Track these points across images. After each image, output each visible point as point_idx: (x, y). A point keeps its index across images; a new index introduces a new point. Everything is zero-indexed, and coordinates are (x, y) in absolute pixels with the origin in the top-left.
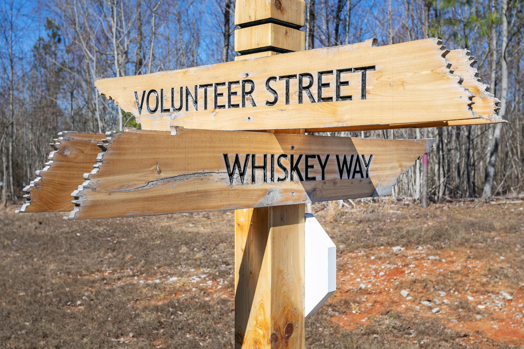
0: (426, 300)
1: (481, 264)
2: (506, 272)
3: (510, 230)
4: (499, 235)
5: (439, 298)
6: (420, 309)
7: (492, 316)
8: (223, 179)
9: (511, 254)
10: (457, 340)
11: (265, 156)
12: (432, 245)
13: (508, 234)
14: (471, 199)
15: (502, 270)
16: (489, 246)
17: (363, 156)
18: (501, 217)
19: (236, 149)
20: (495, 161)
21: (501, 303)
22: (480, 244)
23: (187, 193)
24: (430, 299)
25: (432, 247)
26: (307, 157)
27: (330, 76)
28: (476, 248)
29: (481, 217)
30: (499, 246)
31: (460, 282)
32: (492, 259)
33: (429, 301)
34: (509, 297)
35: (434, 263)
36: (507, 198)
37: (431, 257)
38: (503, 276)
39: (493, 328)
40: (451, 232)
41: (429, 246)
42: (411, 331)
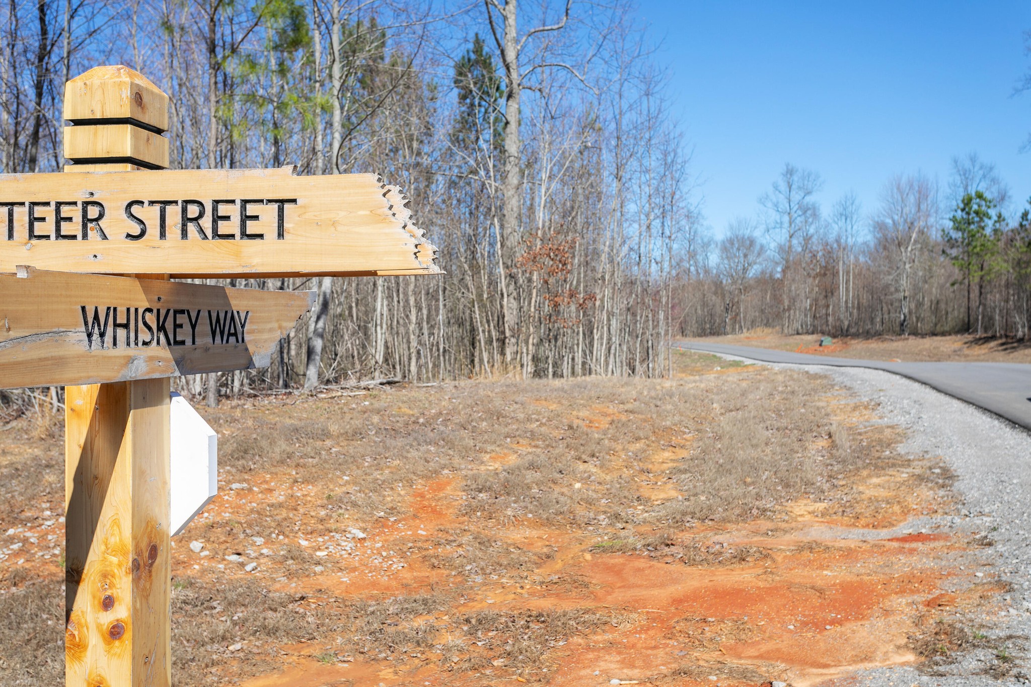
0: (234, 554)
1: (315, 489)
2: (353, 498)
3: (353, 435)
4: (338, 444)
5: (255, 548)
6: (225, 569)
7: (339, 565)
8: (80, 341)
9: (359, 471)
10: (290, 606)
11: (128, 310)
12: (232, 466)
13: (353, 442)
14: (288, 391)
15: (348, 496)
16: (326, 461)
17: (238, 312)
18: (339, 417)
19: (95, 300)
20: (324, 329)
21: (350, 545)
22: (310, 460)
23: (40, 360)
24: (240, 551)
25: (234, 470)
26: (176, 312)
27: (230, 207)
28: (304, 466)
29: (307, 418)
30: (340, 461)
31: (285, 519)
32: (331, 480)
33: (239, 554)
34: (361, 535)
35: (239, 494)
36: (342, 388)
37: (234, 486)
38: (350, 504)
39: (342, 582)
40: (264, 443)
41: (228, 468)
42: (215, 604)
